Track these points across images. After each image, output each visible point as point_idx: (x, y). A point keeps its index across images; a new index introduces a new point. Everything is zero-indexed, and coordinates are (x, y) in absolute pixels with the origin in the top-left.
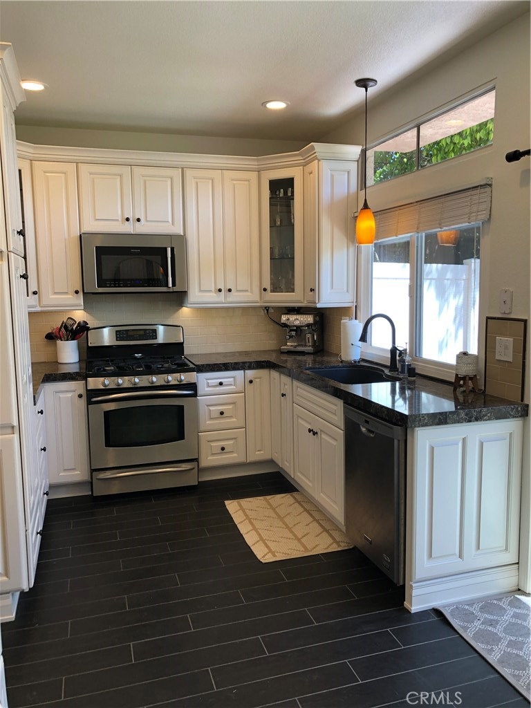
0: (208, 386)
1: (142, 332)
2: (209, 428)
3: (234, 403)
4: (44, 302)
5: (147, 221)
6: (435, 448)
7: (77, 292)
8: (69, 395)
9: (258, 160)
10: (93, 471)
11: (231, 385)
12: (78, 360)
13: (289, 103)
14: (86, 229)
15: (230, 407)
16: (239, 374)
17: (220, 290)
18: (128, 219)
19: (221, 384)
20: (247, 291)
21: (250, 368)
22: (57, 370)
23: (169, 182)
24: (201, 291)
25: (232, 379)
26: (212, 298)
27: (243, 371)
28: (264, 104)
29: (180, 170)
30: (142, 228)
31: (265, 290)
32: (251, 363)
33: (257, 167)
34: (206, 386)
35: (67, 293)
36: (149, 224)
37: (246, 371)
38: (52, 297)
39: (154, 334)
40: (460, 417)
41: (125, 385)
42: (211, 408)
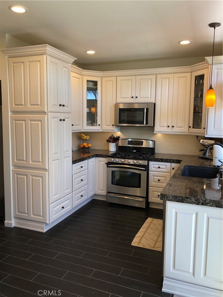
0: (154, 168)
1: (138, 142)
2: (154, 186)
3: (165, 177)
4: (103, 129)
5: (140, 97)
6: (178, 213)
7: (113, 125)
8: (103, 163)
9: (190, 67)
10: (108, 192)
11: (164, 169)
12: (116, 151)
13: (192, 41)
14: (118, 102)
15: (164, 178)
16: (168, 164)
17: (168, 126)
18: (132, 97)
19: (159, 167)
20: (182, 127)
21: (173, 162)
22: (108, 153)
23: (150, 81)
24: (160, 126)
25: (165, 166)
26: (165, 129)
27: (170, 163)
28: (179, 42)
29: (155, 75)
30: (137, 101)
31: (190, 127)
32: (174, 160)
33: (190, 70)
34: (153, 167)
35: (110, 126)
36: (141, 98)
37: (172, 164)
38: (105, 127)
39: (142, 143)
40: (192, 201)
41: (119, 162)
42: (155, 177)
